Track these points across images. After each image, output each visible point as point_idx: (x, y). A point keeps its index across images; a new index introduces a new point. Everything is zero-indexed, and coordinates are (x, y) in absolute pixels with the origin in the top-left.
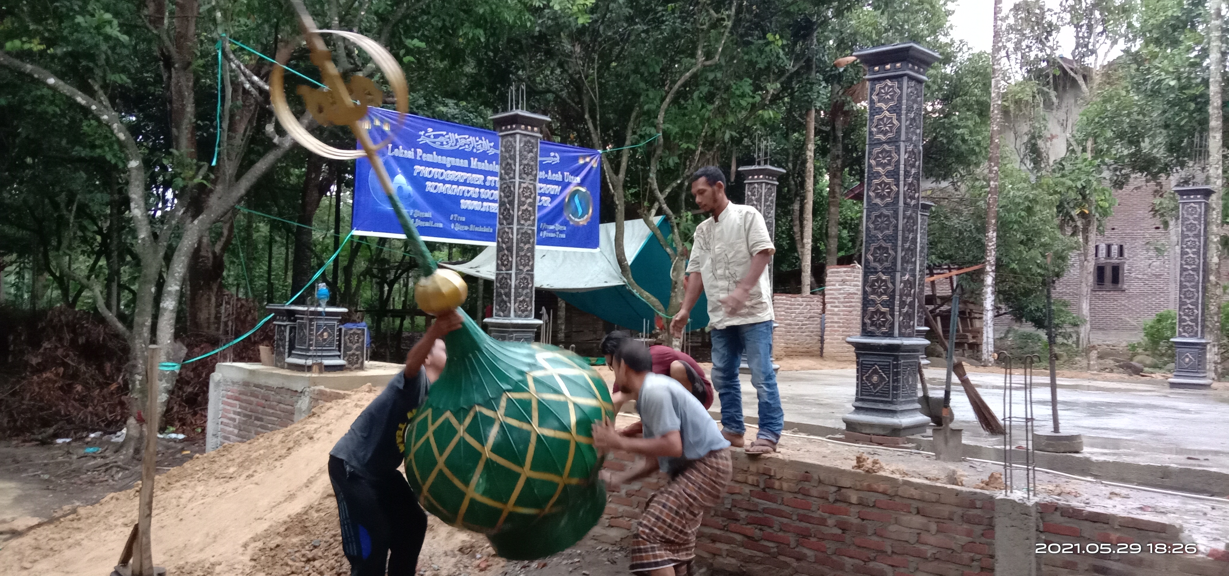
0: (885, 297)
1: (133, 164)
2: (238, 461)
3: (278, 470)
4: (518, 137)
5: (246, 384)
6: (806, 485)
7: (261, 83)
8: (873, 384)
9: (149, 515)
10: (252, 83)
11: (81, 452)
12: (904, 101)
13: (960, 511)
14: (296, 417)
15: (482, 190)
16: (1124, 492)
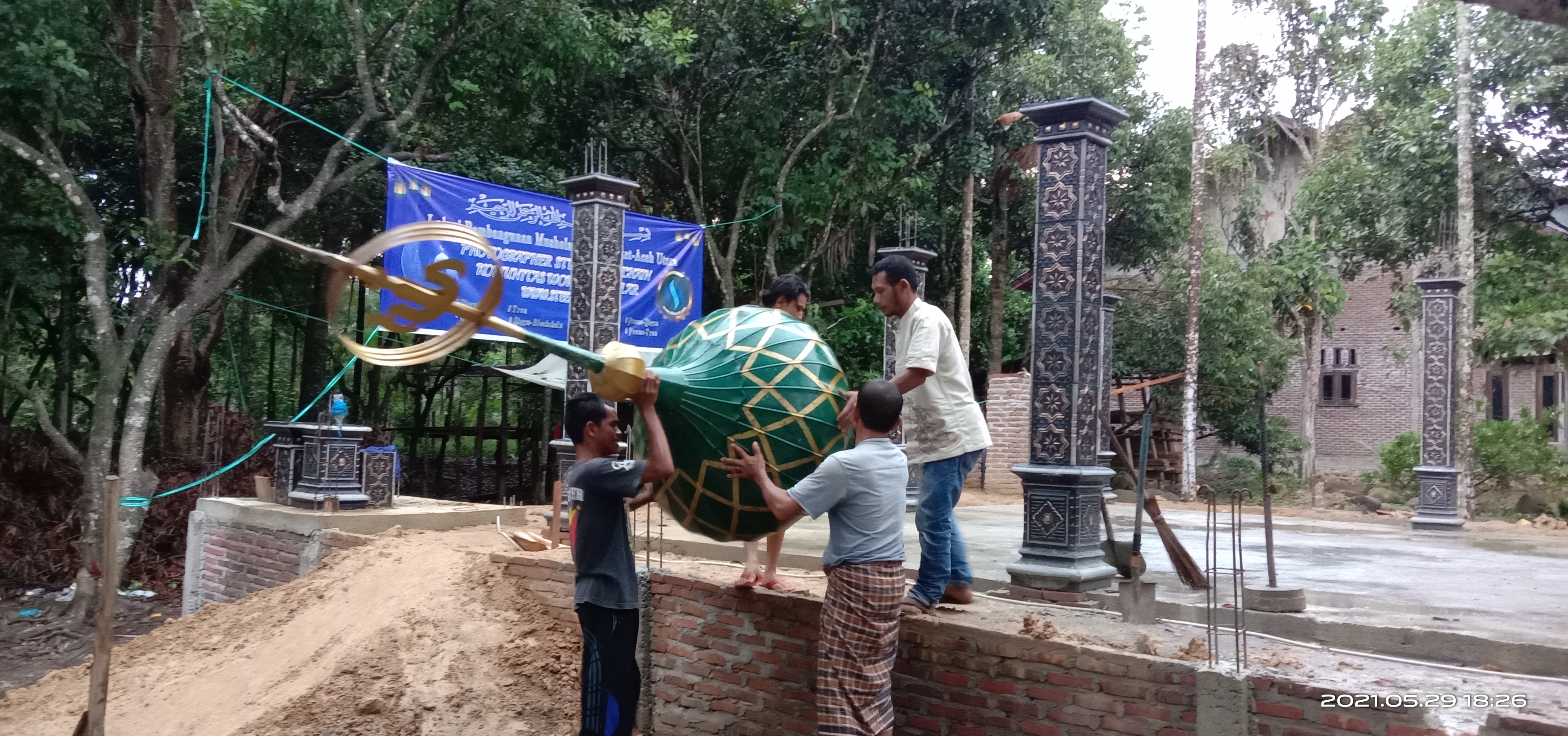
0: (1059, 415)
1: (92, 236)
2: (223, 627)
3: (277, 639)
4: (597, 207)
5: (236, 525)
6: (962, 655)
7: (263, 134)
8: (1044, 525)
9: (104, 700)
10: (251, 134)
11: (14, 615)
12: (1083, 170)
13: (1152, 687)
14: (302, 569)
15: (550, 275)
16: (1356, 661)
